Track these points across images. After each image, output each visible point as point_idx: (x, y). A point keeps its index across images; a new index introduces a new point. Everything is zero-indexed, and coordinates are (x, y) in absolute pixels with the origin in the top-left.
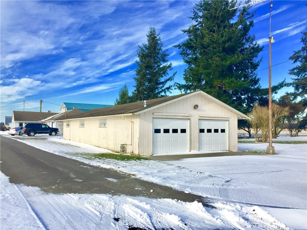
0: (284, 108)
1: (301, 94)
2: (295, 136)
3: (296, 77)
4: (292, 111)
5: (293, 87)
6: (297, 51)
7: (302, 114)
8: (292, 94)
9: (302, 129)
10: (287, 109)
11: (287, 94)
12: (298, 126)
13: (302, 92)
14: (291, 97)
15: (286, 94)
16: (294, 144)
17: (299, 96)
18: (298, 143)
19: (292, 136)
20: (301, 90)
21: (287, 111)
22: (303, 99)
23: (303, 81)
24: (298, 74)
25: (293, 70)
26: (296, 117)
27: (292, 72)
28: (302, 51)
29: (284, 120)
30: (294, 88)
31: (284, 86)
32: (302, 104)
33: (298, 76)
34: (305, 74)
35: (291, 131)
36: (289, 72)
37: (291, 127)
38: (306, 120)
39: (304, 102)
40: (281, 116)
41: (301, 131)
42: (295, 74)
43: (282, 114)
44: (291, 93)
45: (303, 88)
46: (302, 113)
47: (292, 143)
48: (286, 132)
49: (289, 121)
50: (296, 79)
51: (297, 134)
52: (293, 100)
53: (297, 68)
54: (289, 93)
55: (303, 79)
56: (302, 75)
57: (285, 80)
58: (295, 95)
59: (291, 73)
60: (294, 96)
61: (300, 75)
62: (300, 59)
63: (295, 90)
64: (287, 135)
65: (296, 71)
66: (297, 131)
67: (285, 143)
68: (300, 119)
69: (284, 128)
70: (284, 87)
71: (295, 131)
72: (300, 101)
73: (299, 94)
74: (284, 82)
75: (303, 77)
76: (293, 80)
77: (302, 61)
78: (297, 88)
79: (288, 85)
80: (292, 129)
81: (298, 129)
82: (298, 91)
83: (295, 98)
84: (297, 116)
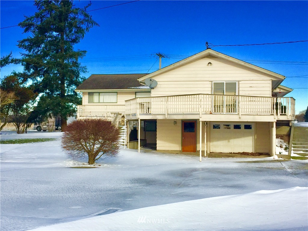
0: (8, 93)
1: (32, 76)
2: (23, 132)
3: (27, 53)
4: (19, 99)
5: (22, 65)
6: (29, 17)
7: (32, 103)
8: (20, 75)
9: (32, 123)
10: (12, 95)
11: (14, 74)
12: (27, 118)
13: (34, 73)
14: (19, 79)
15: (12, 75)
16: (19, 143)
17: (30, 78)
18: (24, 143)
19: (18, 132)
20: (32, 71)
21: (12, 98)
22: (35, 83)
23: (35, 59)
24: (29, 48)
25: (23, 42)
26: (25, 106)
27: (21, 44)
28: (35, 19)
29: (8, 110)
30: (24, 67)
31: (10, 62)
32: (32, 90)
33: (30, 51)
34: (38, 50)
35: (18, 126)
36: (18, 43)
37: (17, 121)
38: (37, 112)
39: (36, 87)
40: (4, 105)
41: (30, 126)
42: (25, 47)
43: (5, 102)
44: (20, 73)
45: (35, 68)
46: (33, 101)
47: (16, 143)
48: (11, 127)
49: (15, 111)
50: (27, 55)
51: (26, 130)
52: (22, 83)
53: (28, 40)
54: (17, 73)
55: (35, 56)
56: (34, 51)
57: (11, 54)
58: (25, 77)
59: (20, 46)
60: (23, 77)
61: (32, 50)
62: (32, 28)
63: (25, 70)
64: (13, 131)
65: (27, 44)
66: (26, 125)
67: (7, 143)
68: (29, 110)
69: (10, 122)
70: (10, 64)
71: (23, 126)
72: (31, 86)
73: (30, 76)
74: (9, 56)
75: (36, 53)
76: (22, 56)
77: (34, 32)
78: (27, 68)
79: (16, 61)
80: (20, 122)
81: (27, 123)
82: (29, 71)
83: (25, 80)
84: (27, 106)
